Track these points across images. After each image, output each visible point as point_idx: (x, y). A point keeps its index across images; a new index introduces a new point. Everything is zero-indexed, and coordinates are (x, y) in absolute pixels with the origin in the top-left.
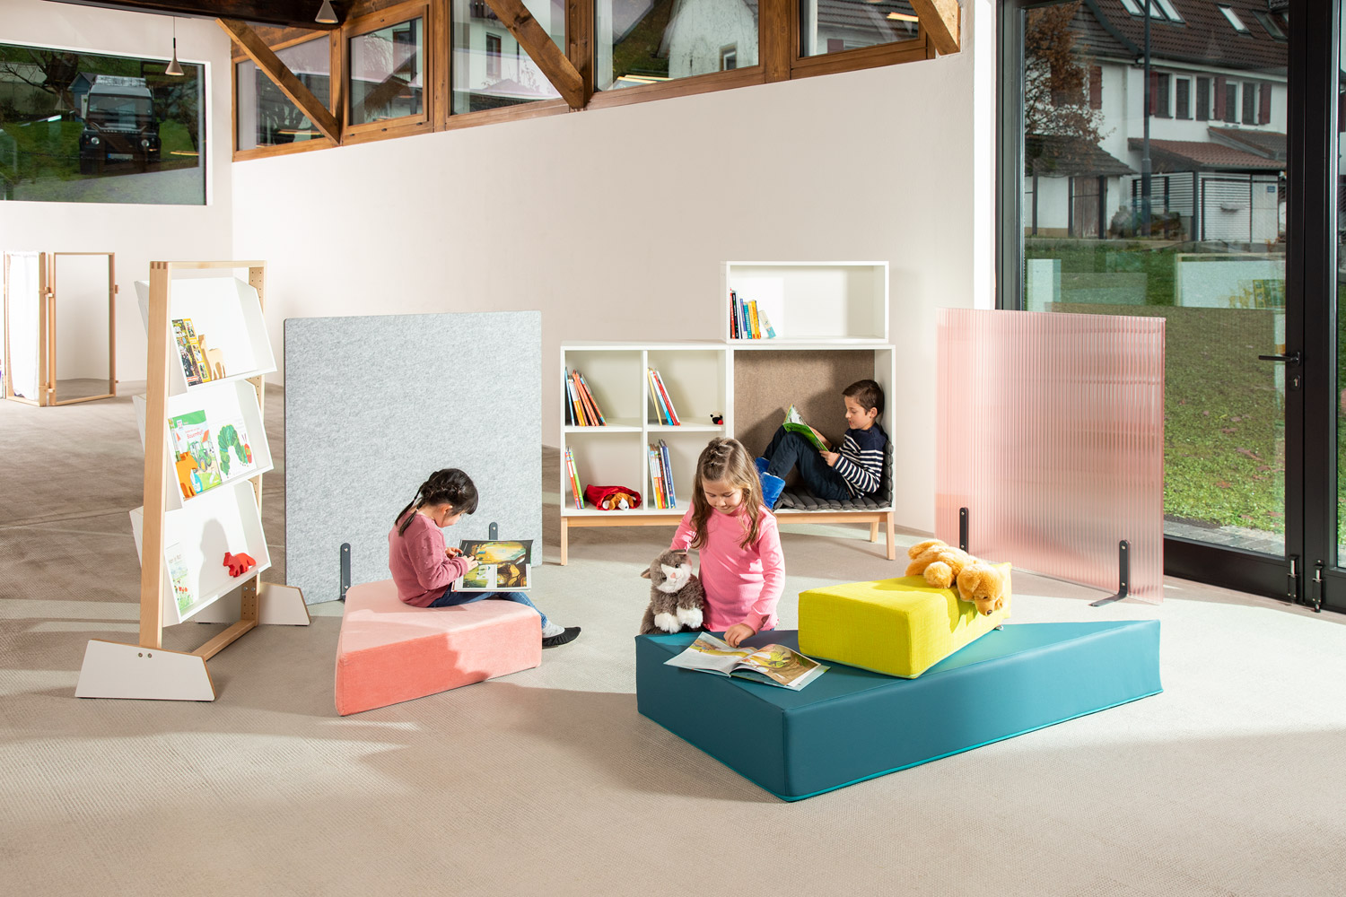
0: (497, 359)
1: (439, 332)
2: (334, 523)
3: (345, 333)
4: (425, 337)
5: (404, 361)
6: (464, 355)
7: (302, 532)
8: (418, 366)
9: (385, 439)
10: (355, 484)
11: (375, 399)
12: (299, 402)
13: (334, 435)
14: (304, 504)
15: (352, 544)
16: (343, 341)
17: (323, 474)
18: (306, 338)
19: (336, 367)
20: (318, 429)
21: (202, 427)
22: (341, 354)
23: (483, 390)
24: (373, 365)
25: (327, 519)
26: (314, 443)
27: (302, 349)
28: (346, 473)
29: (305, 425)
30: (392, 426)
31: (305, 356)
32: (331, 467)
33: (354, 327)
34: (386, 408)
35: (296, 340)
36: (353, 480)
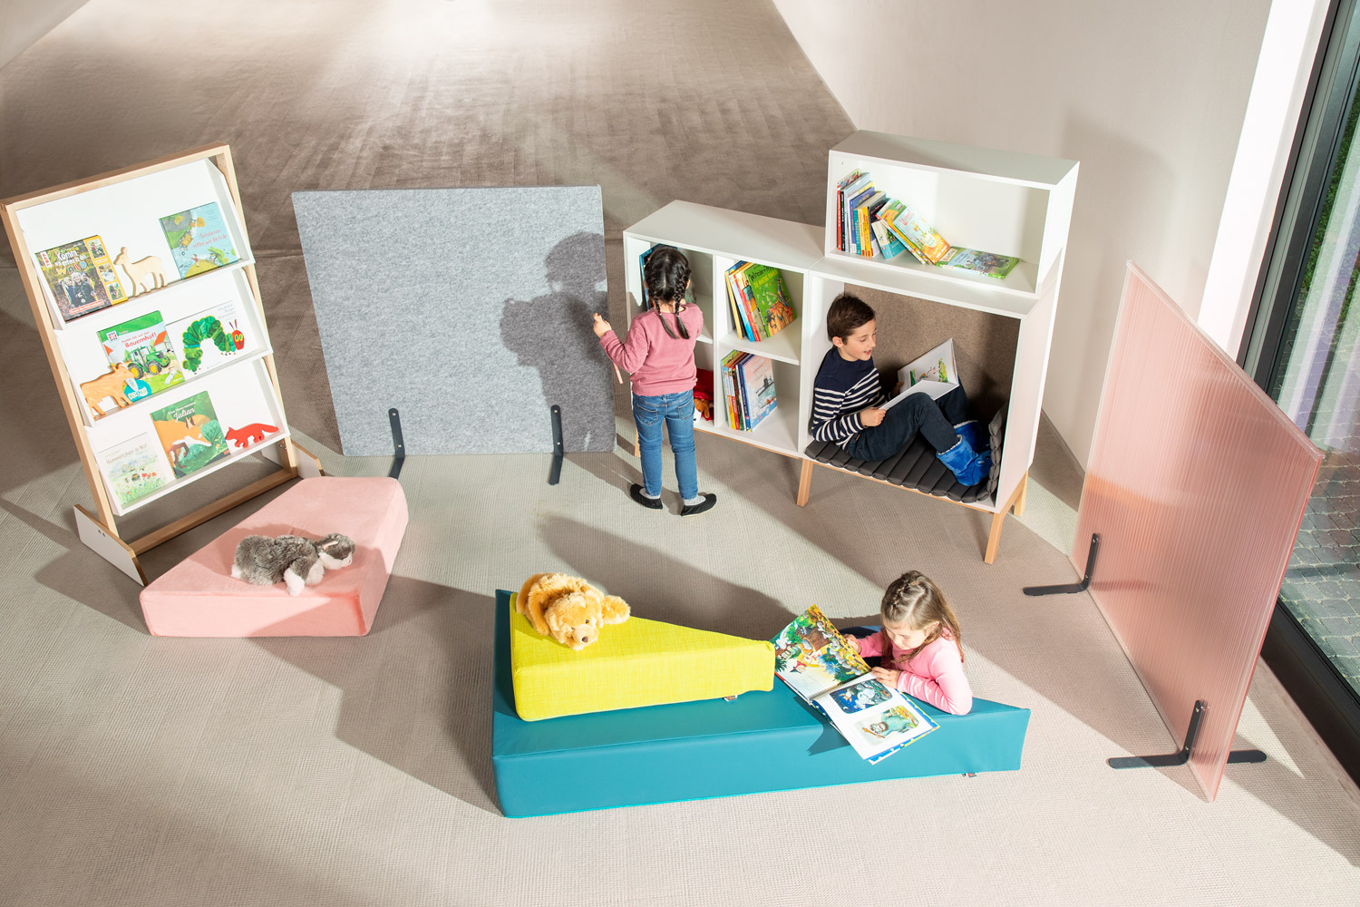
0: (546, 239)
1: (469, 209)
2: (379, 390)
3: (359, 208)
4: (453, 214)
5: (432, 239)
6: (504, 235)
7: (347, 394)
8: (449, 245)
9: (420, 317)
10: (395, 357)
11: (404, 276)
12: (322, 276)
13: (364, 310)
14: (344, 371)
15: (400, 410)
16: (359, 217)
17: (360, 345)
18: (317, 212)
19: (355, 243)
20: (346, 303)
21: (156, 329)
22: (358, 229)
23: (531, 273)
24: (396, 242)
25: (370, 386)
26: (344, 316)
27: (315, 223)
28: (383, 346)
29: (332, 298)
30: (427, 304)
31: (319, 230)
32: (366, 339)
33: (368, 201)
34: (418, 286)
35: (306, 214)
36: (392, 353)
